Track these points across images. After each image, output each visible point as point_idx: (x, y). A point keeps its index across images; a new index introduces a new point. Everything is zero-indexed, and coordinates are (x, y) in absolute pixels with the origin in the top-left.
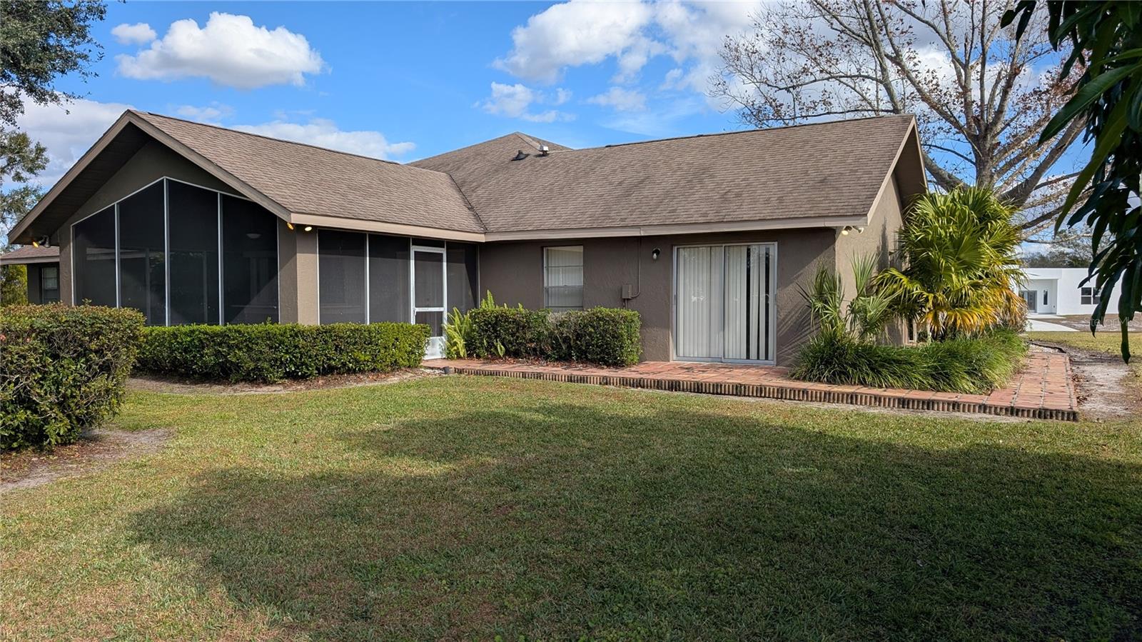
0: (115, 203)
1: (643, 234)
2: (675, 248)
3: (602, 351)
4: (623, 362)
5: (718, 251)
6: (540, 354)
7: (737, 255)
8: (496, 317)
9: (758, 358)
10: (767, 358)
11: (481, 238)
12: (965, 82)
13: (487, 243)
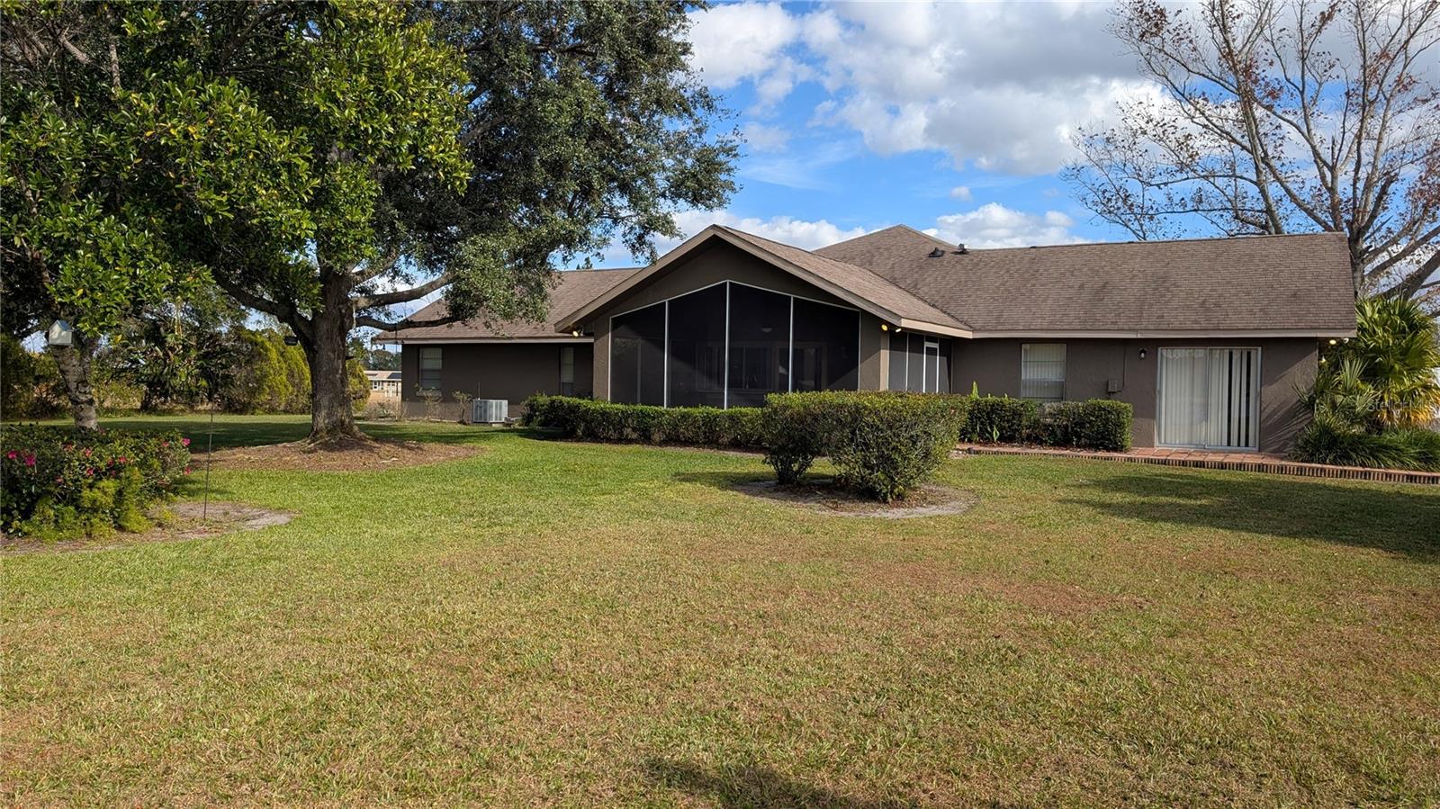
0: (666, 301)
1: (1139, 336)
2: (1159, 349)
3: (1103, 438)
4: (1122, 447)
5: (1200, 353)
6: (1034, 440)
7: (1220, 355)
8: (993, 405)
9: (1239, 445)
10: (1247, 445)
11: (969, 335)
12: (1332, 183)
13: (974, 339)
